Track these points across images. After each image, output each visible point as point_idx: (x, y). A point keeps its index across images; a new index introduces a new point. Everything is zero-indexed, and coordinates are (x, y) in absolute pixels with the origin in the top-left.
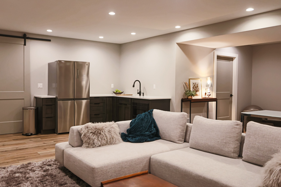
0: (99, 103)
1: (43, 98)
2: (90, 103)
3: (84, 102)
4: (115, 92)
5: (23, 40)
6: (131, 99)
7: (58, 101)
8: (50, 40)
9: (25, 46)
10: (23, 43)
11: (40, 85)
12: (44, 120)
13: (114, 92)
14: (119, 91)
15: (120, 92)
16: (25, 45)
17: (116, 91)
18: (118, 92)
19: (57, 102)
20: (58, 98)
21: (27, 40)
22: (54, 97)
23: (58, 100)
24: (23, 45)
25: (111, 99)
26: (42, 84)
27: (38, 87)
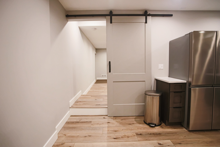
1: (170, 83)
5: (145, 17)
7: (192, 87)
8: (171, 15)
9: (146, 24)
10: (145, 21)
11: (161, 66)
12: (171, 110)
16: (146, 22)
20: (192, 84)
21: (148, 17)
22: (185, 81)
24: (144, 23)
26: (163, 64)
27: (159, 69)
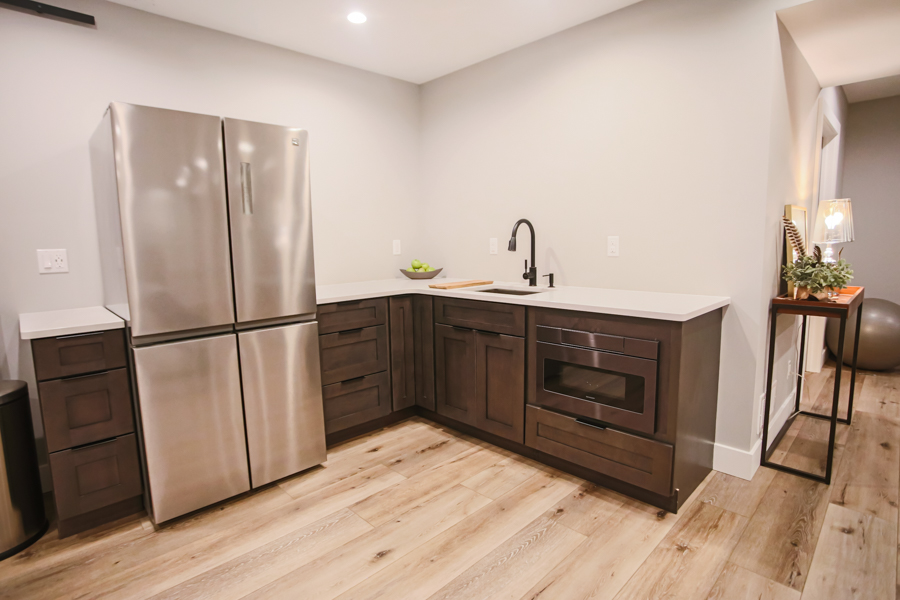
0: (360, 329)
1: (31, 341)
2: (320, 335)
3: (292, 334)
4: (411, 270)
6: (527, 308)
7: (138, 346)
8: (88, 20)
11: (52, 258)
12: (58, 464)
13: (403, 271)
14: (424, 266)
15: (430, 270)
17: (414, 268)
18: (421, 271)
19: (133, 351)
20: (135, 333)
23: (134, 342)
25: (407, 304)
27: (42, 269)
